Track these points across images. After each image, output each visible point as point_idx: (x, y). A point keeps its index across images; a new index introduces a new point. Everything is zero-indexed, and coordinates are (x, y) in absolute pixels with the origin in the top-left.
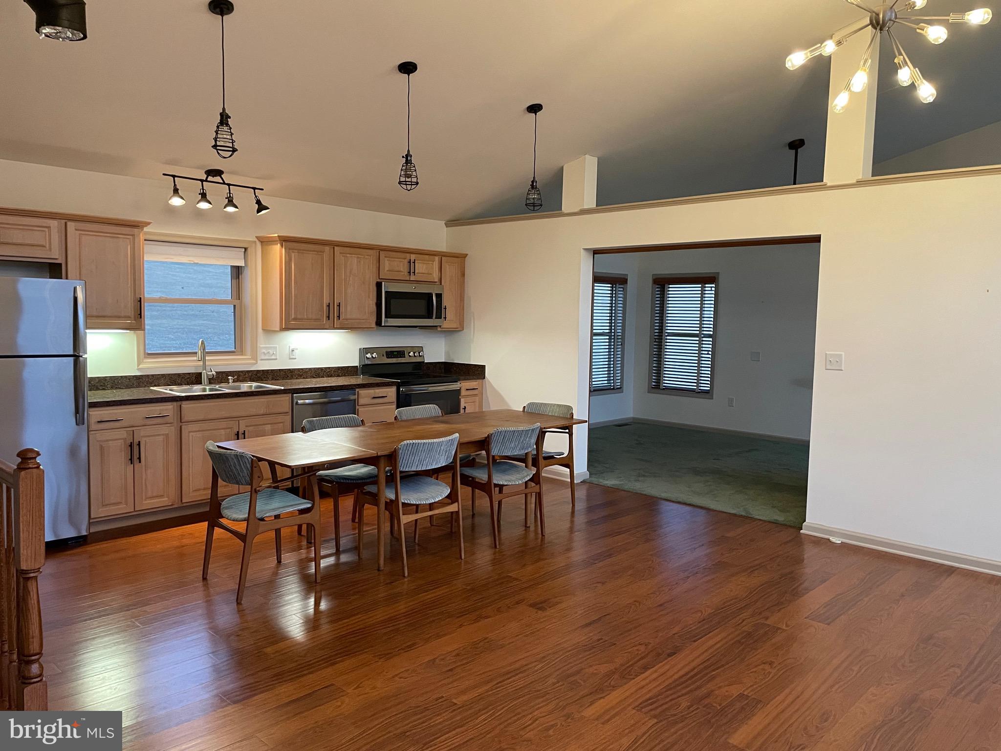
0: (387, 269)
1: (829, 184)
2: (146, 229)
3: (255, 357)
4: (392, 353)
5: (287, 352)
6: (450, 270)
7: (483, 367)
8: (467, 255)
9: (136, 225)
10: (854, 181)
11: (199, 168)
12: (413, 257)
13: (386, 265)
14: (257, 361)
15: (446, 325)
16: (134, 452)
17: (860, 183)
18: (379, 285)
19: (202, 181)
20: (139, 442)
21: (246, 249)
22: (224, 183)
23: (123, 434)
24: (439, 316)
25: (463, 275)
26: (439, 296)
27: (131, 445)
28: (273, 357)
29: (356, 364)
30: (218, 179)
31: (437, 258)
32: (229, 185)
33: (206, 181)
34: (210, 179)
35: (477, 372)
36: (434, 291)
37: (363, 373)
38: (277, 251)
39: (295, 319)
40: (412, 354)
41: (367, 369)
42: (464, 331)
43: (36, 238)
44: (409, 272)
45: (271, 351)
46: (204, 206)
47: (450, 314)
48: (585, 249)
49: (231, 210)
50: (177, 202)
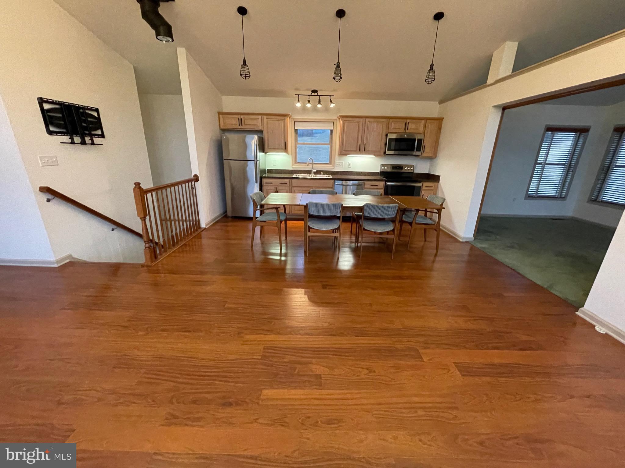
0: (392, 127)
3: (334, 166)
4: (395, 167)
5: (347, 164)
6: (431, 127)
7: (439, 176)
8: (444, 118)
9: (286, 115)
11: (308, 90)
12: (408, 121)
13: (393, 126)
14: (334, 167)
15: (424, 154)
18: (386, 136)
19: (309, 95)
21: (333, 122)
22: (318, 95)
23: (273, 188)
24: (419, 149)
25: (440, 129)
26: (420, 141)
28: (341, 166)
29: (379, 171)
30: (316, 94)
31: (423, 121)
32: (320, 96)
33: (311, 95)
34: (313, 94)
35: (435, 178)
36: (417, 137)
37: (380, 175)
38: (340, 122)
39: (345, 151)
40: (406, 168)
41: (383, 173)
42: (437, 158)
43: (255, 122)
44: (405, 129)
45: (340, 164)
46: (309, 105)
47: (428, 150)
48: (493, 106)
49: (319, 106)
50: (298, 105)
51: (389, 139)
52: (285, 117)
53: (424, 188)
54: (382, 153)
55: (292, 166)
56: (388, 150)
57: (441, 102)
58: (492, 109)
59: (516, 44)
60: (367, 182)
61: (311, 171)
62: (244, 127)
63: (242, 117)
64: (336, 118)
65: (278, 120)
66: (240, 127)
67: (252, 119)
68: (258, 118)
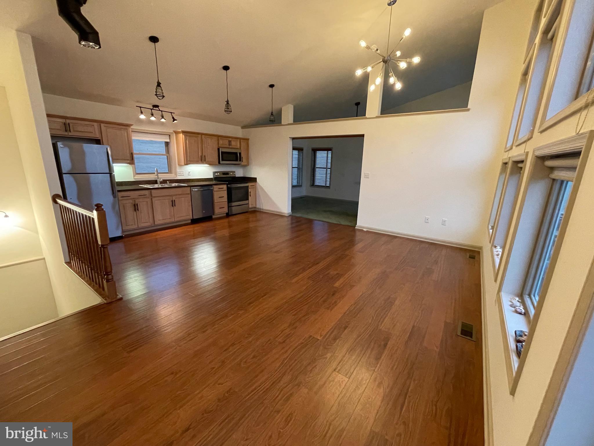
1: (367, 117)
2: (132, 127)
3: (176, 174)
4: (224, 173)
5: (187, 172)
6: (243, 144)
7: (256, 179)
8: (249, 139)
9: (128, 126)
10: (375, 116)
11: (150, 104)
12: (230, 139)
13: (221, 142)
14: (177, 176)
15: (243, 163)
16: (136, 207)
17: (377, 117)
18: (219, 149)
19: (151, 109)
20: (137, 204)
21: (170, 135)
22: (160, 110)
23: (131, 201)
24: (240, 160)
25: (248, 146)
26: (240, 154)
27: (134, 205)
28: (183, 175)
29: (212, 177)
30: (157, 109)
31: (239, 140)
32: (162, 111)
33: (153, 109)
34: (154, 108)
35: (254, 180)
36: (238, 151)
37: (215, 180)
38: (181, 136)
39: (190, 160)
40: (231, 174)
41: (216, 179)
42: (249, 166)
43: (90, 129)
44: (229, 145)
45: (182, 172)
46: (153, 118)
47: (244, 160)
48: (289, 137)
49: (163, 120)
50: (142, 117)
51: (222, 152)
52: (128, 127)
53: (250, 187)
54: (217, 163)
55: (134, 177)
56: (222, 160)
57: (243, 127)
58: (289, 139)
59: (292, 106)
60: (215, 186)
61: (157, 181)
62: (72, 134)
63: (68, 121)
64: (172, 131)
65: (120, 129)
66: (67, 133)
67: (86, 125)
68: (93, 125)
